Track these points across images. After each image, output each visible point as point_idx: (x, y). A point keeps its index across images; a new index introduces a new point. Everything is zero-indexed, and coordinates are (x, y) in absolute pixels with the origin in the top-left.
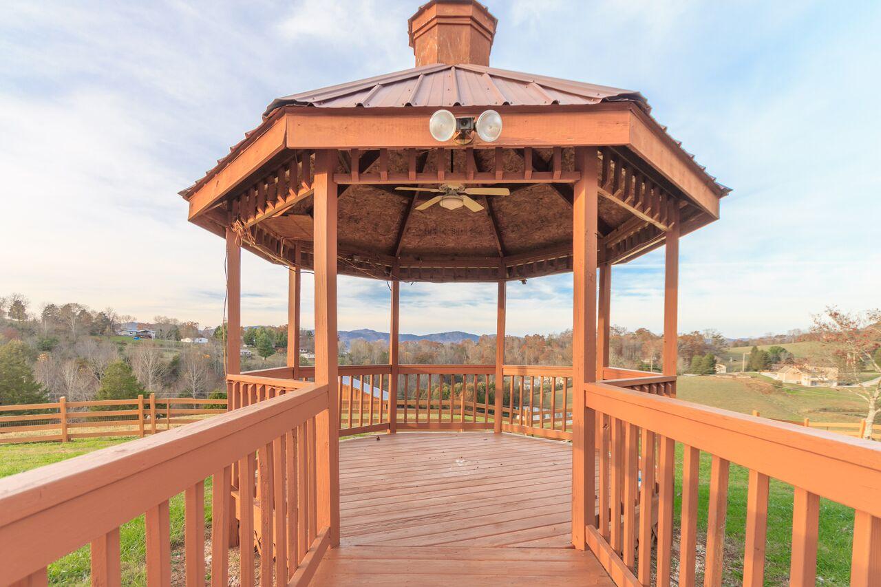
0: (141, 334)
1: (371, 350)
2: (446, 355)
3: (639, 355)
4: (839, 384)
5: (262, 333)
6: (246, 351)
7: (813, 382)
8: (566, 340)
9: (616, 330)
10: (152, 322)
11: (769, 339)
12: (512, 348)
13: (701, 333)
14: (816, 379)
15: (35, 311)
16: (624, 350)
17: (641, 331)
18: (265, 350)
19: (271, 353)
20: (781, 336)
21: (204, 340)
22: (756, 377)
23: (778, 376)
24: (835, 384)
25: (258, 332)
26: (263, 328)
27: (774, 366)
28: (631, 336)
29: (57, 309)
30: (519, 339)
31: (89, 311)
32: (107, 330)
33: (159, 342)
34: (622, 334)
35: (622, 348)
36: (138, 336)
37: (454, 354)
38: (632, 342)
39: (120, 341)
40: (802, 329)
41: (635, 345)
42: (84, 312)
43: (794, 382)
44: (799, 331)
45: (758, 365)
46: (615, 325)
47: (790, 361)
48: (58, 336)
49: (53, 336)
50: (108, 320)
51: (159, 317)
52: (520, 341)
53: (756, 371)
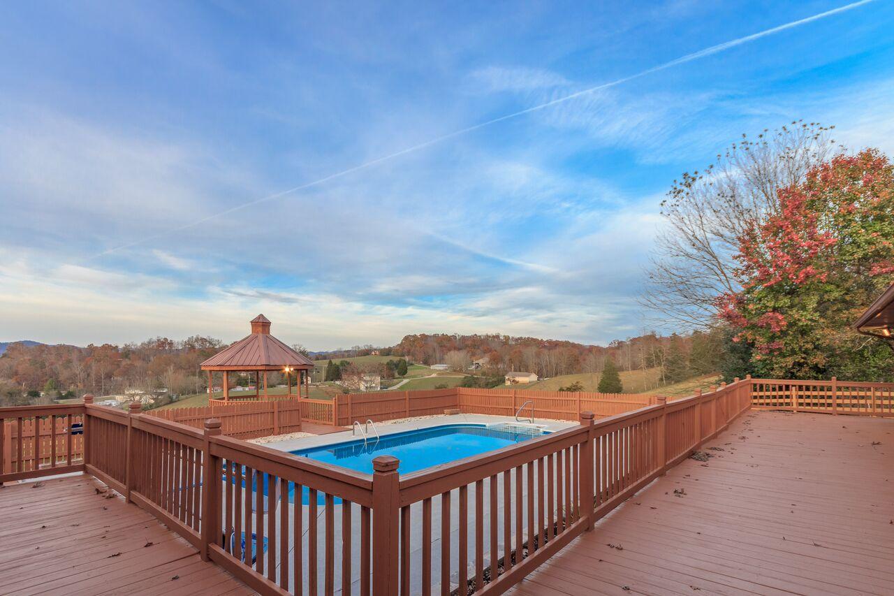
4: (381, 389)
7: (367, 388)
8: (149, 351)
11: (339, 354)
14: (369, 385)
22: (332, 386)
24: (379, 388)
27: (343, 376)
34: (217, 347)
43: (356, 388)
45: (333, 376)
46: (209, 336)
47: (354, 371)
52: (80, 352)
53: (332, 380)
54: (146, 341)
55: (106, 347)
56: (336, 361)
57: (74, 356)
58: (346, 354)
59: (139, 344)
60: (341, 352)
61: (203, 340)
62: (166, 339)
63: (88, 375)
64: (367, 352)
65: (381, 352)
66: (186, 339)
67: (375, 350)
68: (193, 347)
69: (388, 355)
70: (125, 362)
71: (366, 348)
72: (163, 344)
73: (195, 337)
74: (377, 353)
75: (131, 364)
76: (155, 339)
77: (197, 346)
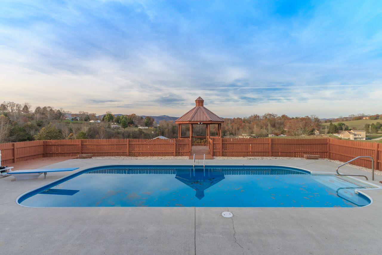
0: (74, 119)
1: (168, 125)
2: (199, 127)
3: (283, 127)
4: (366, 139)
5: (122, 118)
6: (116, 126)
7: (355, 138)
8: (251, 120)
9: (273, 116)
10: (78, 113)
11: (340, 119)
12: (228, 124)
13: (309, 117)
14: (356, 137)
15: (32, 110)
16: (276, 125)
17: (284, 116)
18: (124, 125)
19: (127, 127)
20: (346, 118)
21: (99, 121)
22: (331, 136)
23: (340, 135)
24: (364, 139)
25: (121, 118)
26: (123, 116)
27: (340, 131)
28: (279, 118)
29: (41, 109)
30: (230, 119)
31: (53, 109)
32: (61, 117)
33: (81, 122)
34: (276, 117)
35: (275, 124)
36: (72, 119)
37: (203, 127)
38: (279, 121)
39: (66, 122)
40: (355, 114)
41: (281, 122)
42: (51, 110)
43: (347, 138)
44: (354, 116)
45: (333, 131)
46: (272, 113)
47: (347, 129)
48: (43, 120)
49: (41, 120)
50: (61, 113)
51: (81, 111)
52: (231, 121)
53: (332, 133)
54: (250, 116)
55: (238, 119)
56: (336, 124)
57: (229, 122)
58: (345, 119)
59: (248, 117)
60: (341, 118)
61: (270, 115)
62: (257, 115)
63: (233, 128)
64: (360, 118)
65: (370, 118)
66: (264, 115)
67: (367, 116)
68: (266, 118)
69: (376, 119)
70: (243, 124)
71: (359, 115)
72: (256, 117)
73: (267, 114)
74: (367, 118)
75: (245, 125)
76: (253, 115)
77: (268, 117)
